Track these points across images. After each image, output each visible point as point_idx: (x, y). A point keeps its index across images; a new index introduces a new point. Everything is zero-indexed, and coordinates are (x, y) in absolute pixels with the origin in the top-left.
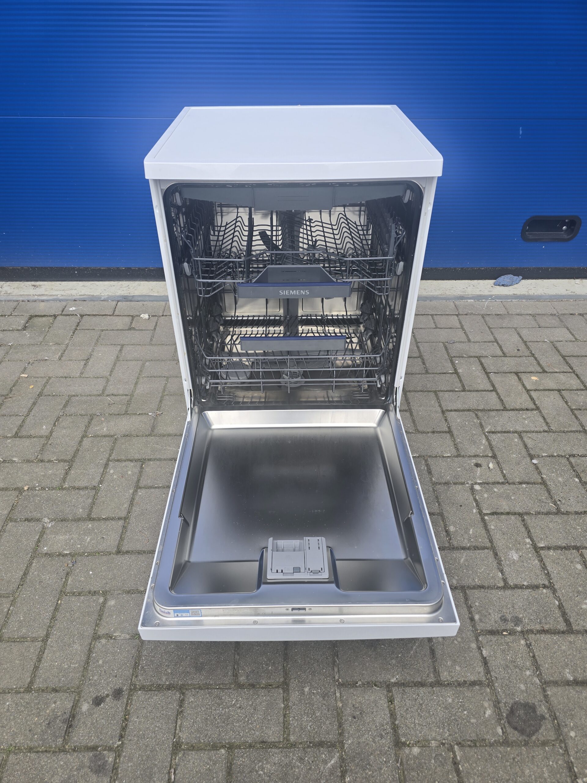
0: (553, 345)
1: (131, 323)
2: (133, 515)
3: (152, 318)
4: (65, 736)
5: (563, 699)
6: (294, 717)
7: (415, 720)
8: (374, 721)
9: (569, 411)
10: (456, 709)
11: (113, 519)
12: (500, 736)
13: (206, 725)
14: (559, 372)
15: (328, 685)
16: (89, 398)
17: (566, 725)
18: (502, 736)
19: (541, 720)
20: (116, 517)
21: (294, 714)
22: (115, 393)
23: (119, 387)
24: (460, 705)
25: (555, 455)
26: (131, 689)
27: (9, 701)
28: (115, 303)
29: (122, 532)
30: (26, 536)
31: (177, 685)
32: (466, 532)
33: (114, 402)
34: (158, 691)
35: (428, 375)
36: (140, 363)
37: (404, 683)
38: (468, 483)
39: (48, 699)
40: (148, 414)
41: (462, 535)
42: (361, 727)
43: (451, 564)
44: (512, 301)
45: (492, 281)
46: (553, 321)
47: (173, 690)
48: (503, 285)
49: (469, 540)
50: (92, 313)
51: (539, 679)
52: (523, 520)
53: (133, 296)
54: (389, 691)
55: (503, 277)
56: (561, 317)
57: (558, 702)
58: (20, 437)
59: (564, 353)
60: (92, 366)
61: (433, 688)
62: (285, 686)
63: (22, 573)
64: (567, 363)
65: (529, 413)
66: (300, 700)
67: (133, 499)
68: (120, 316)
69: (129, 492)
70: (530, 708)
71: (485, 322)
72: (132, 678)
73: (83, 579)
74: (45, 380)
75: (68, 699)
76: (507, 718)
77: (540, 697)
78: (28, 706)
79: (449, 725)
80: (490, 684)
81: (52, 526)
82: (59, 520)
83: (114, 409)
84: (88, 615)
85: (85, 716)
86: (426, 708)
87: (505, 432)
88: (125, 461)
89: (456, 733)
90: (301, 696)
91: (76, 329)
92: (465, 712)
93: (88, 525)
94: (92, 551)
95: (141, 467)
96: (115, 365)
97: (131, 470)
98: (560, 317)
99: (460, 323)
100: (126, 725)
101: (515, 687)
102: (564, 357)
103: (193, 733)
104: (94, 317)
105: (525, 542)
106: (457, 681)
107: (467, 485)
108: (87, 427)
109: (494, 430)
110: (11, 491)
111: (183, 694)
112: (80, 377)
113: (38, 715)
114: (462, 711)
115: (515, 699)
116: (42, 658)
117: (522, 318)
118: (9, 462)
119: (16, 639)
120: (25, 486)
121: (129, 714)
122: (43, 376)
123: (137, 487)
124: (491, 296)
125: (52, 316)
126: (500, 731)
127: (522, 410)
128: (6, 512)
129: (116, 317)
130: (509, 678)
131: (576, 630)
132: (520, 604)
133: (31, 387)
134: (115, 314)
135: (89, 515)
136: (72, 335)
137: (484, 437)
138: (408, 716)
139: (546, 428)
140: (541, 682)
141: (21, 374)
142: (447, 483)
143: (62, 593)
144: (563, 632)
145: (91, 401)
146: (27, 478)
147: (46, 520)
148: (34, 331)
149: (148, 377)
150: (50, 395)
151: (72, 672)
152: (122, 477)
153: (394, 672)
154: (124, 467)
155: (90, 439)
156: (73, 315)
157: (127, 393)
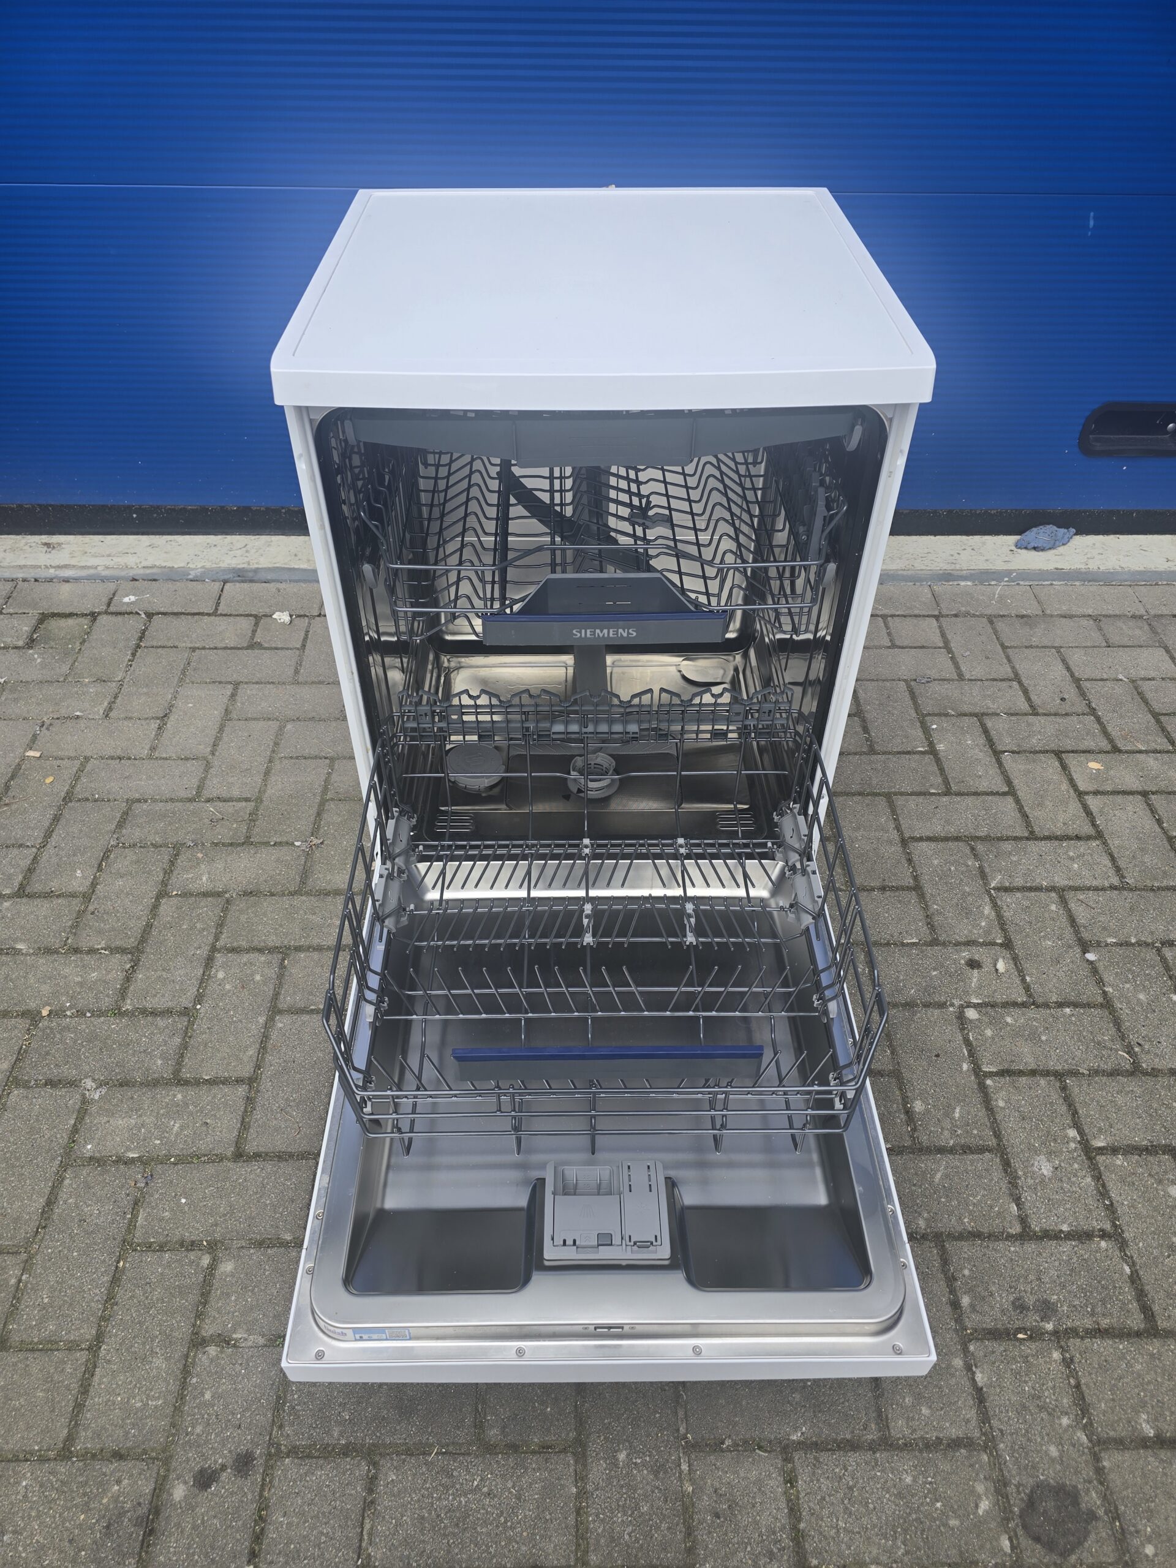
0: (1136, 688)
1: (254, 632)
2: (267, 1072)
3: (297, 621)
4: (140, 1553)
5: (1134, 1476)
6: (597, 1516)
7: (837, 1521)
8: (757, 1523)
9: (1165, 842)
10: (919, 1498)
11: (225, 1082)
12: (1005, 1554)
13: (422, 1530)
14: (1146, 752)
15: (666, 1446)
16: (169, 806)
17: (1137, 1532)
18: (1010, 1556)
19: (1087, 1522)
20: (231, 1078)
21: (597, 1509)
22: (224, 795)
23: (231, 780)
24: (929, 1490)
25: (1133, 941)
26: (269, 1455)
27: (26, 1478)
28: (217, 586)
29: (246, 1111)
30: (48, 1120)
31: (363, 1446)
32: (948, 1114)
33: (221, 817)
34: (325, 1458)
35: (874, 757)
36: (274, 725)
37: (816, 1444)
38: (952, 1005)
39: (105, 1474)
40: (293, 844)
41: (938, 1119)
42: (731, 1535)
43: (914, 1185)
44: (1052, 584)
45: (1012, 539)
46: (1138, 632)
47: (355, 1457)
48: (1035, 548)
49: (953, 1132)
50: (169, 610)
51: (1086, 1435)
52: (1064, 1088)
53: (256, 571)
54: (788, 1460)
55: (1035, 530)
56: (1154, 623)
57: (1123, 1484)
58: (29, 896)
59: (1157, 707)
60: (174, 733)
61: (874, 1453)
62: (579, 1449)
63: (42, 1201)
64: (1163, 729)
65: (1082, 846)
66: (609, 1478)
67: (266, 1037)
68: (230, 615)
69: (257, 1022)
70: (1067, 1495)
71: (996, 632)
72: (272, 1430)
73: (167, 1214)
74: (77, 763)
75: (145, 1475)
76: (1020, 1517)
77: (1089, 1472)
78: (66, 1489)
79: (905, 1531)
80: (989, 1445)
81: (101, 1097)
82: (116, 1083)
83: (223, 833)
84: (180, 1293)
85: (179, 1511)
86: (861, 1495)
87: (1031, 889)
88: (248, 950)
89: (919, 1549)
90: (610, 1471)
91: (138, 646)
92: (939, 1505)
93: (175, 1096)
94: (185, 1152)
96: (221, 729)
97: (261, 970)
98: (1151, 622)
99: (943, 635)
100: (263, 1529)
101: (1038, 1452)
102: (1156, 716)
103: (396, 1548)
104: (175, 617)
105: (1066, 1136)
106: (922, 1438)
107: (951, 1009)
108: (168, 872)
109: (1007, 884)
110: (16, 1017)
111: (375, 1464)
112: (150, 757)
113: (86, 1509)
114: (933, 1503)
115: (1038, 1477)
116: (89, 1385)
117: (1072, 624)
118: (7, 954)
119: (36, 1344)
120: (44, 1007)
121: (267, 1508)
122: (73, 754)
123: (275, 1011)
124: (1008, 573)
125: (86, 615)
126: (1006, 1544)
127: (1068, 838)
128: (5, 1066)
129: (221, 618)
130: (1027, 1431)
131: (1163, 1330)
132: (1053, 1273)
133: (49, 780)
134: (219, 612)
135: (177, 1072)
136: (129, 660)
137: (987, 899)
138: (825, 1512)
139: (1115, 881)
140: (1090, 1441)
141: (25, 751)
142: (909, 1005)
143: (127, 1245)
144: (1138, 1334)
145: (174, 813)
146: (46, 989)
147: (89, 1083)
148: (51, 651)
149: (291, 758)
150: (87, 799)
151: (150, 1416)
152: (243, 987)
153: (797, 1420)
154: (245, 964)
155: (175, 901)
156: (132, 613)
157: (249, 796)
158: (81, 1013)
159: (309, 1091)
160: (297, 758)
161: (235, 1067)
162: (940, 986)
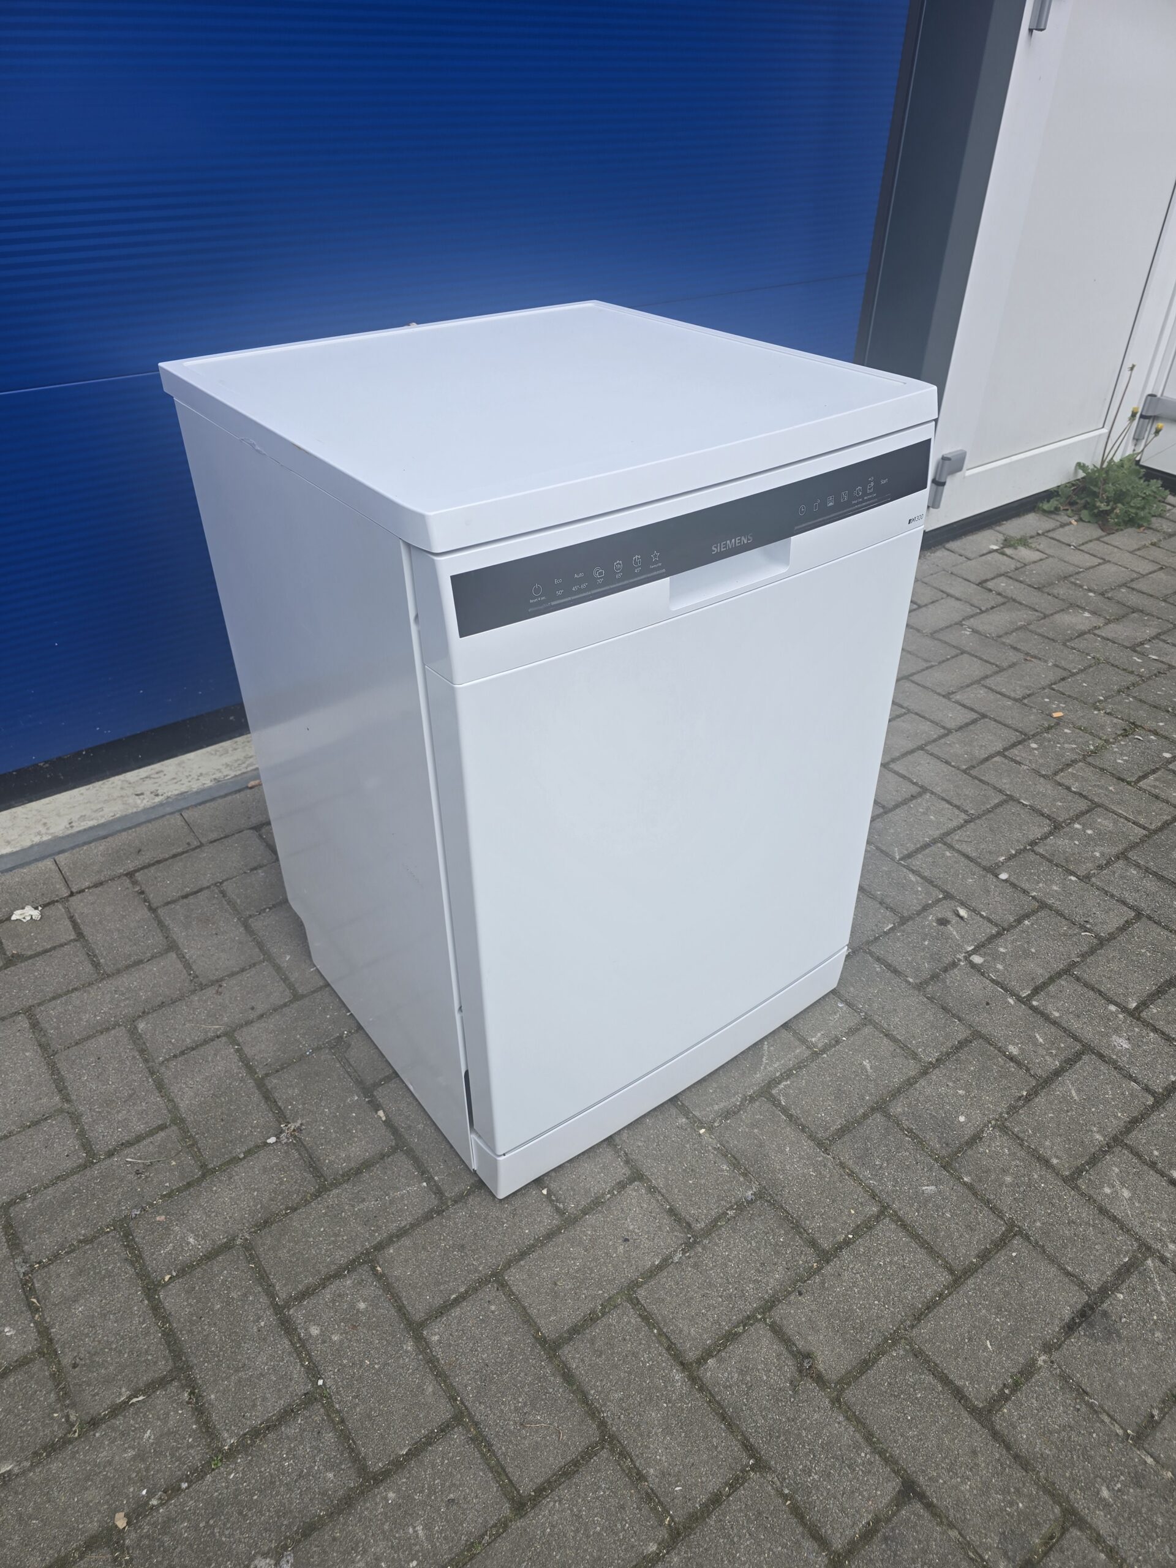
3: (49, 911)
11: (429, 1441)
16: (63, 1187)
20: (433, 1432)
22: (128, 1137)
23: (120, 1117)
25: (1013, 852)
29: (483, 1454)
32: (1035, 1043)
36: (120, 1032)
40: (266, 1144)
41: (1034, 1052)
43: (1068, 1111)
49: (1051, 1055)
62: (1073, 1517)
65: (922, 802)
66: (1116, 1521)
67: (432, 1362)
82: (297, 1537)
83: (165, 1179)
87: (923, 848)
88: (324, 1283)
90: (1110, 1514)
93: (386, 1499)
94: (456, 1551)
97: (359, 1296)
105: (1111, 1012)
107: (962, 963)
108: (136, 1258)
109: (906, 852)
120: (112, 1518)
123: (415, 1327)
127: (908, 800)
135: (362, 1469)
137: (904, 870)
139: (964, 816)
145: (78, 1191)
147: (262, 1564)
152: (354, 1327)
154: (333, 1301)
155: (176, 1286)
157: (160, 1122)
158: (173, 1490)
159: (531, 1384)
160: (183, 1053)
161: (426, 1417)
162: (939, 951)
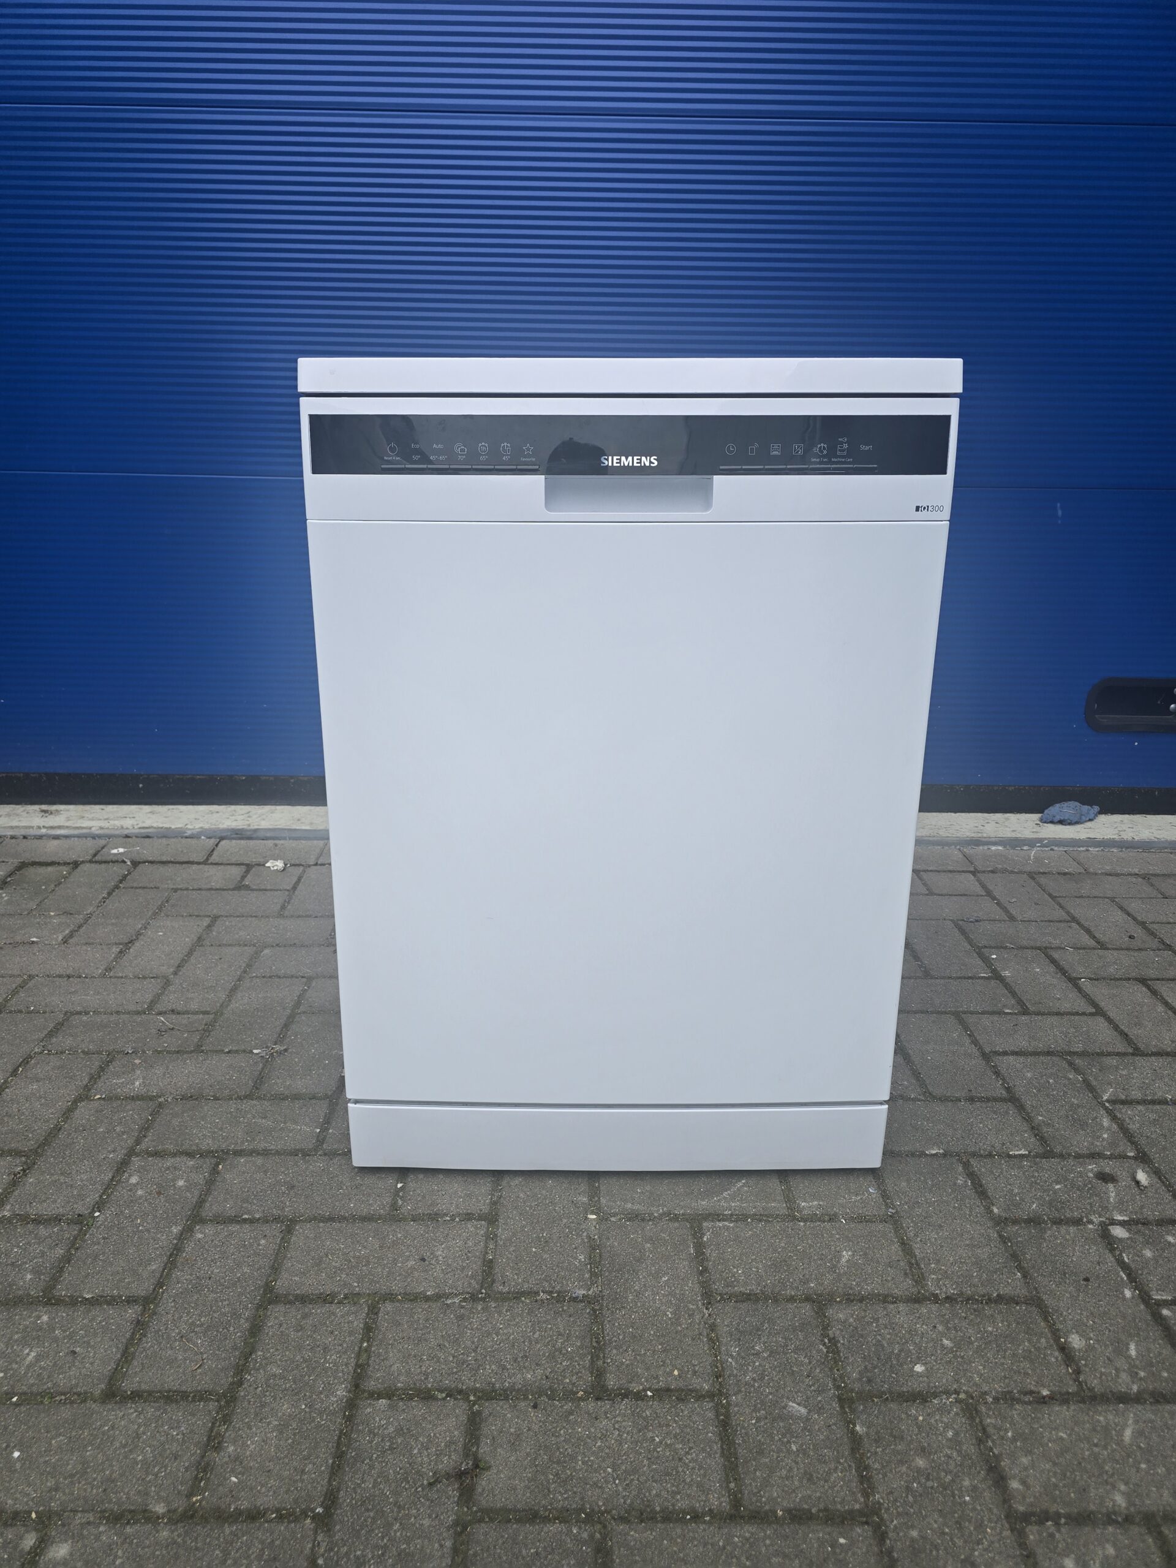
1: (243, 877)
2: (170, 1291)
3: (291, 870)
11: (112, 1301)
16: (114, 1017)
20: (121, 1297)
22: (180, 1009)
23: (190, 996)
28: (213, 841)
29: (132, 1338)
33: (172, 1027)
35: (930, 981)
38: (1091, 1222)
40: (251, 1052)
43: (1096, 1445)
44: (1088, 850)
48: (1062, 823)
49: (1134, 1375)
50: (159, 859)
53: (256, 830)
55: (1057, 805)
60: (136, 956)
67: (178, 1249)
68: (221, 864)
69: (170, 1232)
71: (1040, 885)
74: (19, 980)
87: (1153, 1102)
88: (174, 1155)
91: (117, 887)
93: (39, 1317)
95: (214, 1171)
96: (190, 953)
99: (984, 886)
104: (161, 864)
107: (1090, 1226)
108: (94, 1079)
109: (1124, 1097)
112: (103, 976)
117: (1120, 880)
122: (16, 972)
124: (1039, 841)
125: (69, 864)
129: (211, 866)
134: (209, 862)
135: (49, 1289)
136: (104, 898)
137: (1102, 1112)
142: (1034, 1221)
148: (21, 891)
149: (264, 977)
150: (20, 1012)
152: (159, 1193)
154: (168, 1168)
155: (96, 1104)
156: (117, 861)
157: (208, 1009)
159: (225, 1314)
160: (270, 977)
161: (129, 1283)
162: (1068, 1201)
